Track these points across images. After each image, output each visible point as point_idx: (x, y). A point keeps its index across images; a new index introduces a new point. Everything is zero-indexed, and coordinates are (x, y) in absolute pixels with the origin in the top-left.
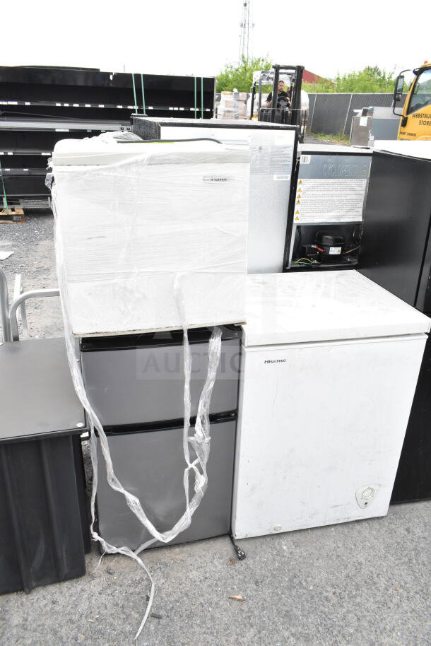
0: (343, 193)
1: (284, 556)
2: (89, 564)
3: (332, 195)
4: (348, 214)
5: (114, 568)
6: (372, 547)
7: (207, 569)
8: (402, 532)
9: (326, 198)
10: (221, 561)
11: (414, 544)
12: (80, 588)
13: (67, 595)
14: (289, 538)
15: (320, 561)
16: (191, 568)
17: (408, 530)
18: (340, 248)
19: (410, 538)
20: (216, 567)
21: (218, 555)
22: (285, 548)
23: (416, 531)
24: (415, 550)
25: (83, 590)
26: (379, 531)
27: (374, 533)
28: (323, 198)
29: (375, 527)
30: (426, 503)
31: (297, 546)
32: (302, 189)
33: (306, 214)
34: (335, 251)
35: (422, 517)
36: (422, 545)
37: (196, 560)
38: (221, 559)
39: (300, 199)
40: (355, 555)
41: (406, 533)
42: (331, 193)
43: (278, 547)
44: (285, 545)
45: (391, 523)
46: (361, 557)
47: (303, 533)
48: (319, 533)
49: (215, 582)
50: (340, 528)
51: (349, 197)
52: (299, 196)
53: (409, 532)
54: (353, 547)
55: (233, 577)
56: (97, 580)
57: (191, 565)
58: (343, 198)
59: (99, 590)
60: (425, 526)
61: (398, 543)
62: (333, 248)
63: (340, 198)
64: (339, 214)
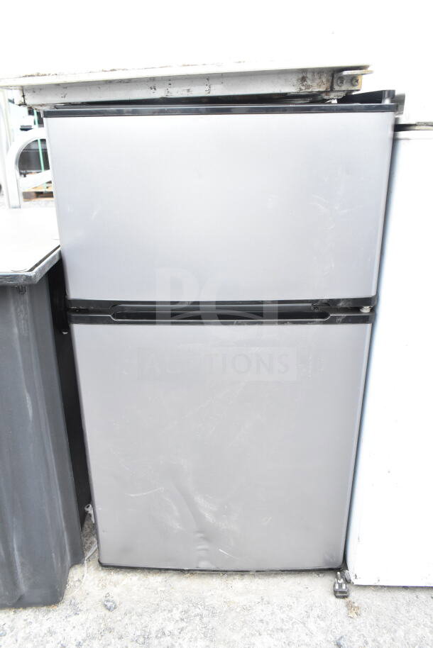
2: (77, 584)
5: (116, 599)
12: (47, 624)
13: (21, 634)
25: (51, 632)
56: (81, 617)
59: (80, 639)
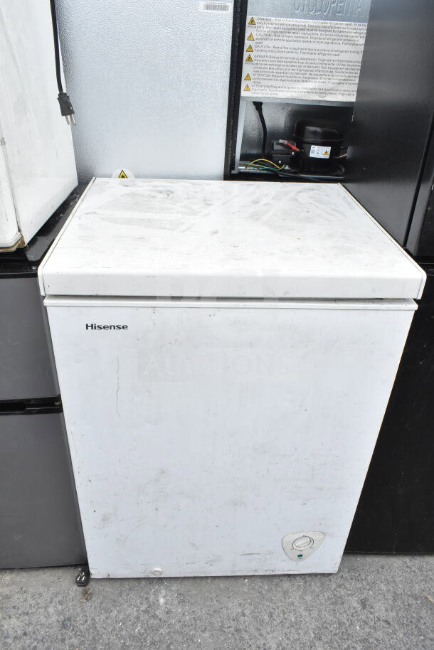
0: (331, 47)
1: (155, 617)
3: (311, 52)
4: (341, 87)
6: (296, 625)
7: (34, 619)
8: (355, 605)
9: (300, 56)
10: (60, 607)
11: (367, 630)
14: (175, 587)
15: (207, 635)
16: (13, 611)
17: (364, 603)
18: (328, 149)
19: (364, 617)
20: (48, 616)
21: (60, 598)
22: (162, 601)
23: (376, 606)
24: (365, 640)
26: (318, 596)
27: (308, 598)
28: (295, 55)
29: (314, 587)
30: (407, 559)
31: (182, 602)
32: (254, 35)
33: (263, 83)
34: (319, 152)
35: (395, 582)
36: (380, 634)
37: (26, 600)
38: (62, 604)
39: (252, 55)
40: (264, 633)
41: (359, 607)
42: (311, 46)
43: (152, 598)
44: (165, 597)
45: (340, 586)
46: (274, 638)
47: (198, 581)
48: (222, 584)
49: (35, 644)
50: (258, 583)
51: (343, 57)
52: (250, 48)
53: (364, 607)
54: (266, 617)
55: (63, 640)
57: (14, 607)
58: (332, 58)
60: (394, 600)
61: (341, 624)
62: (316, 147)
63: (327, 57)
64: (323, 86)
